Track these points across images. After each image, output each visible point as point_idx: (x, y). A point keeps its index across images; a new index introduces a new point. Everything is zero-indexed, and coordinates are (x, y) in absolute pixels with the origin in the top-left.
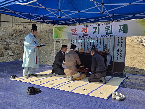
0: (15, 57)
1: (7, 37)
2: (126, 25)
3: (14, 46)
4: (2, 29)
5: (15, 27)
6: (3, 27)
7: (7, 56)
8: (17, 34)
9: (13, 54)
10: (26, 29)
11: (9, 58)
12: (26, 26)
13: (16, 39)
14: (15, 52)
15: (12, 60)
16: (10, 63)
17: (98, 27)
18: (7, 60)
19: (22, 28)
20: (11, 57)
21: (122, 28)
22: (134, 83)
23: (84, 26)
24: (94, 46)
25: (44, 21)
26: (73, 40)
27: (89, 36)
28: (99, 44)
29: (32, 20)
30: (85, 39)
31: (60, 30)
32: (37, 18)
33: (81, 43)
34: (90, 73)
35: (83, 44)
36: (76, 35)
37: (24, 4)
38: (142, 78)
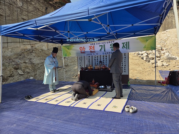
0: (26, 76)
1: (15, 57)
3: (23, 65)
4: (10, 50)
5: (22, 47)
6: (10, 48)
7: (18, 76)
8: (26, 53)
9: (23, 74)
10: (33, 48)
11: (19, 78)
12: (33, 45)
13: (25, 59)
14: (26, 71)
15: (23, 79)
16: (21, 82)
17: (104, 45)
18: (18, 79)
19: (29, 47)
20: (22, 76)
22: (140, 94)
23: (91, 44)
24: (101, 62)
25: (53, 41)
26: (81, 57)
27: (96, 53)
28: (105, 60)
29: (41, 41)
30: (92, 56)
31: (68, 49)
32: (47, 39)
33: (89, 60)
34: (100, 87)
35: (91, 61)
36: (84, 52)
37: (36, 29)
38: (144, 87)
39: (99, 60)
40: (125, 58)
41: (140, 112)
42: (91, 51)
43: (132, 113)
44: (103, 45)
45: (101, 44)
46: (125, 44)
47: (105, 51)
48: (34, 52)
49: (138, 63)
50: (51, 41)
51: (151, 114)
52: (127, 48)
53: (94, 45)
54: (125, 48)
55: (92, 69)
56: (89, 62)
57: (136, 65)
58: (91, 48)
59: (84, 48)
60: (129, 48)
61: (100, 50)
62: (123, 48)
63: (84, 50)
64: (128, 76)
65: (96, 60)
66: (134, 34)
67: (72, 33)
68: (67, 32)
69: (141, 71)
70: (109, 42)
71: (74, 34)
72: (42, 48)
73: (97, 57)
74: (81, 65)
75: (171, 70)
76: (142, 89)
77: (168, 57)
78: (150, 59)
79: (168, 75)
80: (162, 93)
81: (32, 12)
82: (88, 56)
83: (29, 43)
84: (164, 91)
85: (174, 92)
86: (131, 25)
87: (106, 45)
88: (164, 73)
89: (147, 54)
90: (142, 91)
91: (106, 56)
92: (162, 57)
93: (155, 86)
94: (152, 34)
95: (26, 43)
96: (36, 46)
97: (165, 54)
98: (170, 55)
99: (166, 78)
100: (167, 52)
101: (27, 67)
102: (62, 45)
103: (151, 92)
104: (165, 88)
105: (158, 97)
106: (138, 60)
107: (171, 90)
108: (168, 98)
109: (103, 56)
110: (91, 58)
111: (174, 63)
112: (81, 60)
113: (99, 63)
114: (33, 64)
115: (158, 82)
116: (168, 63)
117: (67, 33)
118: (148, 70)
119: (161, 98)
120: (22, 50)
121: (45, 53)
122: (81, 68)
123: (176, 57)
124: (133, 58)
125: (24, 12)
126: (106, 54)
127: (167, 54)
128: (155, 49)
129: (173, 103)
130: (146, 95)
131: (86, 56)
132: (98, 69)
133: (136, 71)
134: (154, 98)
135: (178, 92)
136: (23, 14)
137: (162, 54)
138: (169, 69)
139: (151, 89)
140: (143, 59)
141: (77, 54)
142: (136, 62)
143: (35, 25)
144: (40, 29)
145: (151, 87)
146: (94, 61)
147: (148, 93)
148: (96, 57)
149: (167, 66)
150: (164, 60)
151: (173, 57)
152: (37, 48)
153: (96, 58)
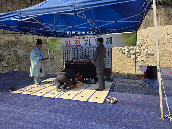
0: (10, 68)
2: (112, 38)
3: (7, 57)
5: (6, 38)
7: (1, 68)
8: (10, 45)
9: (7, 66)
10: (18, 40)
11: (3, 69)
12: (18, 37)
13: (9, 50)
14: (10, 63)
15: (6, 71)
16: (5, 74)
18: (2, 71)
19: (13, 39)
20: (6, 68)
21: (108, 40)
22: (121, 86)
23: (77, 38)
24: (85, 56)
25: (38, 33)
26: (67, 51)
27: (81, 47)
28: (90, 54)
29: (27, 33)
30: (77, 50)
31: (54, 42)
32: (32, 31)
33: (75, 54)
34: (85, 79)
35: (76, 54)
36: (70, 46)
37: (21, 20)
38: (125, 80)
39: (84, 54)
40: (109, 52)
41: (120, 102)
42: (76, 45)
43: (113, 103)
44: (88, 39)
45: (86, 39)
46: (108, 39)
47: (89, 45)
48: (19, 44)
49: (121, 57)
50: (37, 33)
51: (130, 104)
52: (110, 44)
53: (79, 39)
54: (109, 43)
55: (77, 62)
56: (75, 55)
57: (119, 59)
58: (76, 42)
59: (70, 42)
60: (112, 44)
61: (85, 44)
62: (106, 43)
63: (70, 43)
64: (110, 69)
65: (82, 54)
66: (118, 30)
67: (58, 26)
68: (53, 25)
69: (123, 66)
70: (94, 37)
71: (60, 27)
72: (27, 40)
73: (83, 51)
74: (67, 58)
75: (149, 65)
76: (122, 82)
77: (147, 53)
78: (131, 54)
79: (146, 69)
80: (140, 85)
81: (17, 2)
82: (74, 50)
83: (13, 35)
84: (142, 84)
85: (150, 85)
86: (114, 22)
87: (91, 39)
88: (143, 68)
89: (129, 49)
90: (122, 83)
91: (91, 51)
92: (142, 53)
93: (134, 79)
94: (134, 31)
95: (11, 35)
96: (21, 38)
97: (145, 50)
98: (149, 51)
99: (144, 72)
100: (147, 48)
101: (11, 59)
102: (48, 38)
103: (130, 84)
104: (142, 81)
105: (136, 89)
106: (120, 55)
107: (149, 83)
108: (145, 90)
109: (88, 51)
110: (76, 52)
111: (152, 59)
112: (66, 53)
113: (84, 56)
114: (18, 56)
115: (138, 75)
116: (147, 58)
117: (53, 27)
118: (129, 64)
119: (139, 90)
120: (6, 41)
121: (30, 45)
122: (67, 61)
123: (154, 53)
124: (116, 53)
125: (9, 3)
126: (91, 48)
127: (146, 50)
128: (136, 45)
129: (149, 94)
130: (126, 87)
131: (71, 50)
132: (83, 63)
133: (118, 66)
134: (133, 90)
135: (154, 84)
136: (8, 4)
137: (142, 50)
138: (147, 64)
139: (131, 82)
140: (125, 54)
141: (63, 47)
142: (119, 57)
143: (20, 16)
144: (25, 20)
145: (131, 80)
146: (79, 55)
147: (128, 85)
148: (81, 50)
149: (146, 61)
150: (144, 56)
151: (152, 53)
152: (23, 40)
153: (81, 52)
